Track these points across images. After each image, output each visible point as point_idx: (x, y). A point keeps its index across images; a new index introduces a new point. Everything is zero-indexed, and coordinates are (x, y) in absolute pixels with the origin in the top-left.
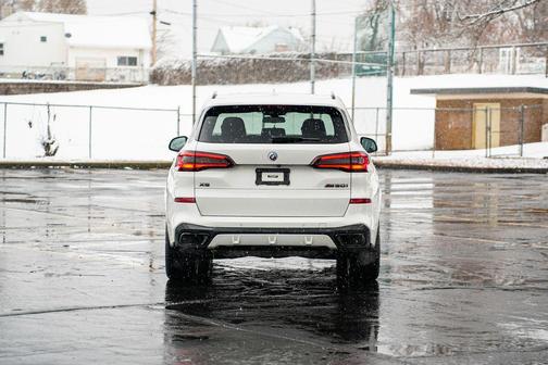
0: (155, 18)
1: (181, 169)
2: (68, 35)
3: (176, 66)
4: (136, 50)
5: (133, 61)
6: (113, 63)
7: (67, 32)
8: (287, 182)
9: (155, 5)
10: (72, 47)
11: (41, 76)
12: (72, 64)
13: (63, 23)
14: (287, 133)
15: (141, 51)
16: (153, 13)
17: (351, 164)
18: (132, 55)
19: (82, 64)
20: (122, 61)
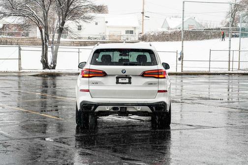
0: (143, 15)
1: (83, 77)
2: (107, 22)
3: (152, 34)
4: (133, 27)
5: (132, 32)
6: (124, 33)
7: (106, 21)
8: (130, 83)
9: (143, 10)
10: (108, 27)
11: (96, 38)
12: (107, 34)
13: (104, 17)
14: (130, 61)
15: (135, 28)
16: (143, 13)
17: (159, 75)
18: (132, 30)
19: (112, 33)
20: (127, 32)
